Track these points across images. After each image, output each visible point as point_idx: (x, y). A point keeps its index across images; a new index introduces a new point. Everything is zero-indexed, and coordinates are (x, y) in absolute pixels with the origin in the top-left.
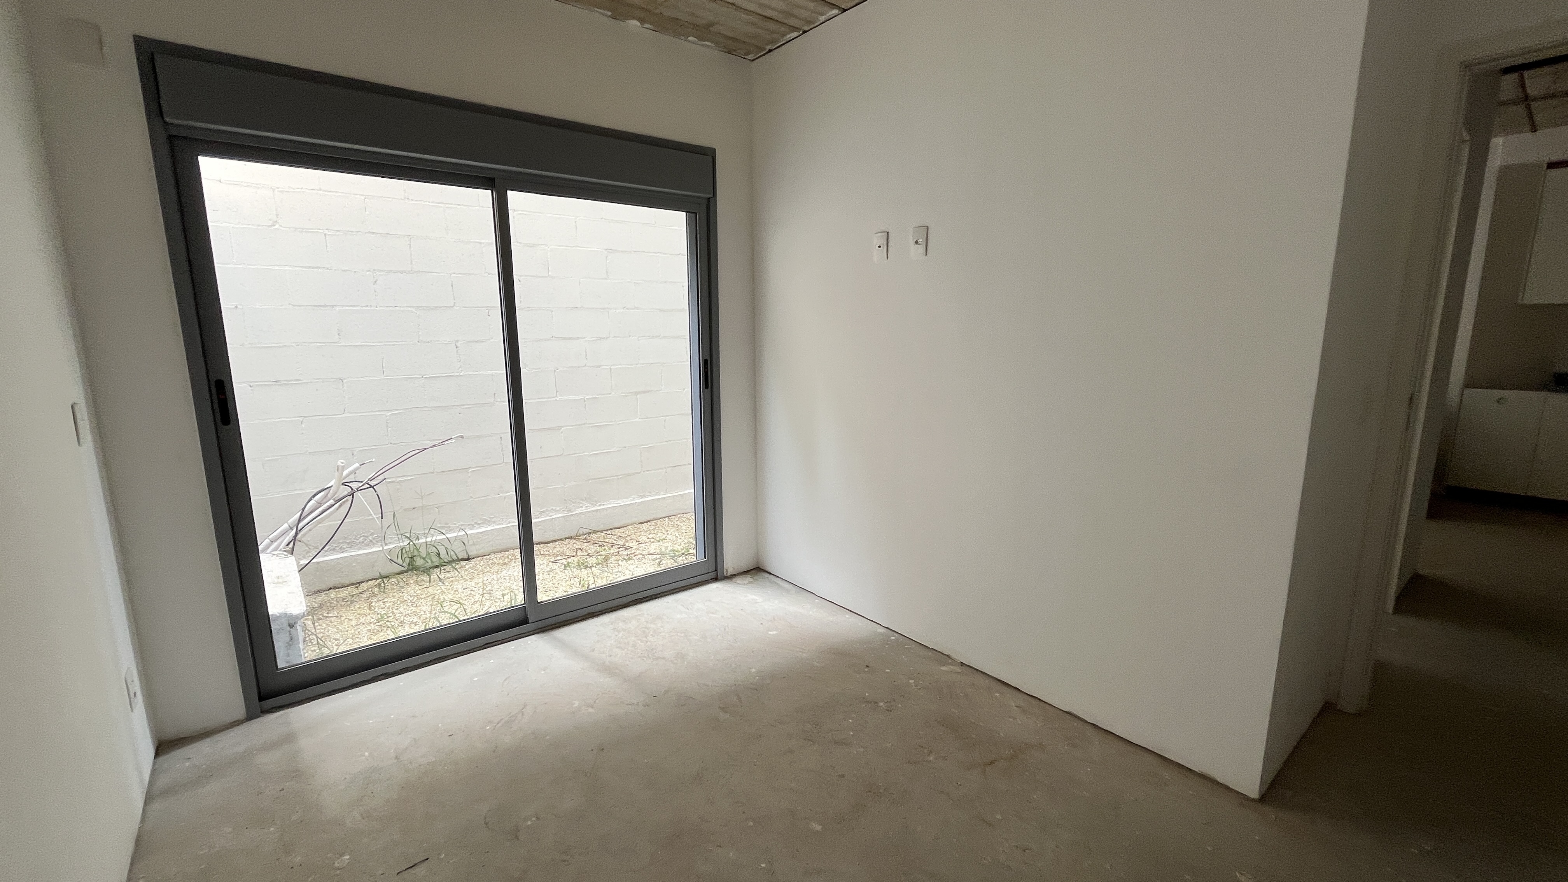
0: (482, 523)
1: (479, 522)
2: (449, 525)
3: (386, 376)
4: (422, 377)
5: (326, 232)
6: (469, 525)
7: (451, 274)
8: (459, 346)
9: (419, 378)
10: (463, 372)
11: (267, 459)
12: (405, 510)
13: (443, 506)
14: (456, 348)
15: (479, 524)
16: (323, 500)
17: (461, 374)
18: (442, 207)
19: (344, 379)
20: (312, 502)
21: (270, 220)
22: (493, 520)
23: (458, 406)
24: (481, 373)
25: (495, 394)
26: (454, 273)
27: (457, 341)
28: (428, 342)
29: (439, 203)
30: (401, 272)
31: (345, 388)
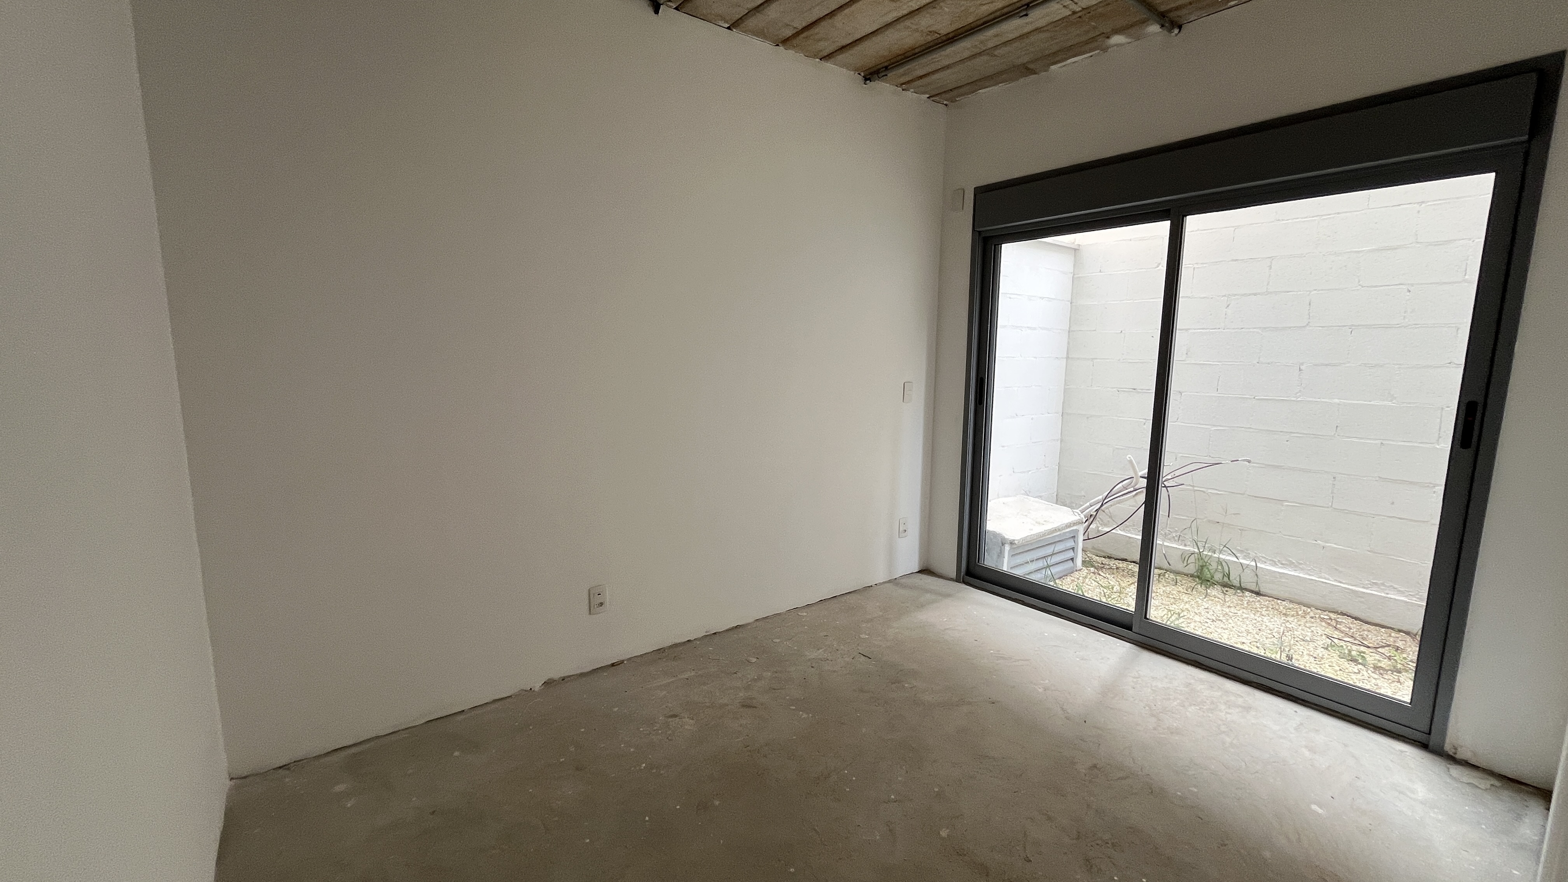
0: (1286, 564)
1: (1283, 562)
2: (1249, 552)
3: (1219, 394)
4: (1254, 398)
5: (1196, 266)
6: (1270, 560)
7: (1310, 291)
8: (1303, 369)
9: (1250, 399)
10: (1302, 397)
11: (1117, 447)
12: (1209, 521)
13: (1246, 530)
14: (1300, 370)
15: (1282, 564)
16: (1128, 486)
17: (1299, 399)
18: (1315, 220)
19: (1183, 392)
20: (1120, 485)
21: (1156, 263)
22: (1301, 566)
23: (1287, 432)
24: (1323, 400)
25: (1337, 426)
26: (1316, 290)
27: (1302, 364)
28: (1269, 364)
29: (1313, 217)
30: (1255, 294)
31: (1182, 400)
